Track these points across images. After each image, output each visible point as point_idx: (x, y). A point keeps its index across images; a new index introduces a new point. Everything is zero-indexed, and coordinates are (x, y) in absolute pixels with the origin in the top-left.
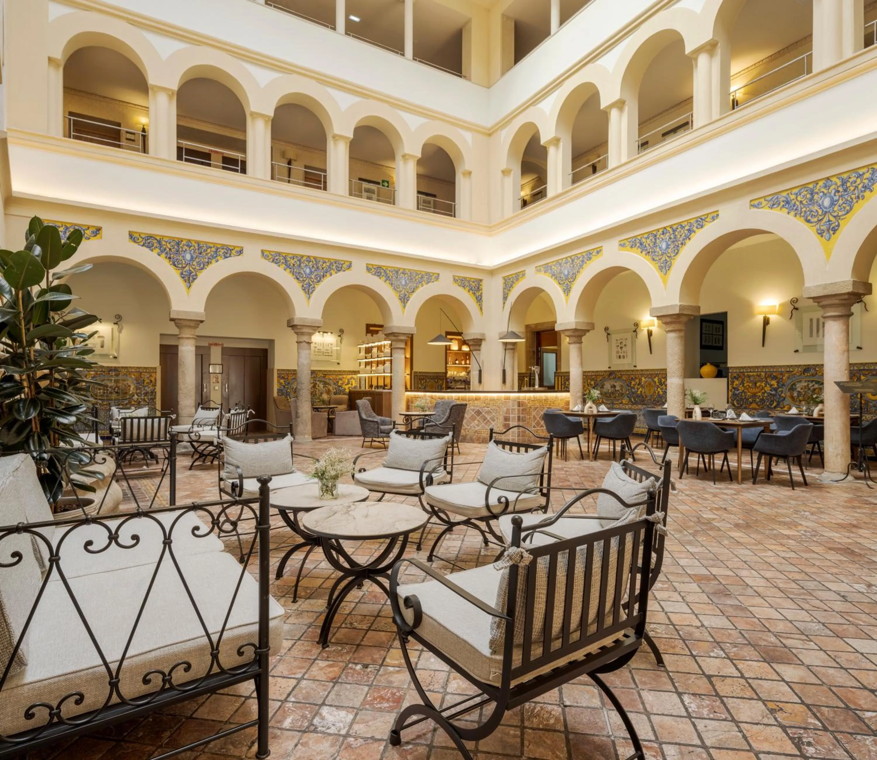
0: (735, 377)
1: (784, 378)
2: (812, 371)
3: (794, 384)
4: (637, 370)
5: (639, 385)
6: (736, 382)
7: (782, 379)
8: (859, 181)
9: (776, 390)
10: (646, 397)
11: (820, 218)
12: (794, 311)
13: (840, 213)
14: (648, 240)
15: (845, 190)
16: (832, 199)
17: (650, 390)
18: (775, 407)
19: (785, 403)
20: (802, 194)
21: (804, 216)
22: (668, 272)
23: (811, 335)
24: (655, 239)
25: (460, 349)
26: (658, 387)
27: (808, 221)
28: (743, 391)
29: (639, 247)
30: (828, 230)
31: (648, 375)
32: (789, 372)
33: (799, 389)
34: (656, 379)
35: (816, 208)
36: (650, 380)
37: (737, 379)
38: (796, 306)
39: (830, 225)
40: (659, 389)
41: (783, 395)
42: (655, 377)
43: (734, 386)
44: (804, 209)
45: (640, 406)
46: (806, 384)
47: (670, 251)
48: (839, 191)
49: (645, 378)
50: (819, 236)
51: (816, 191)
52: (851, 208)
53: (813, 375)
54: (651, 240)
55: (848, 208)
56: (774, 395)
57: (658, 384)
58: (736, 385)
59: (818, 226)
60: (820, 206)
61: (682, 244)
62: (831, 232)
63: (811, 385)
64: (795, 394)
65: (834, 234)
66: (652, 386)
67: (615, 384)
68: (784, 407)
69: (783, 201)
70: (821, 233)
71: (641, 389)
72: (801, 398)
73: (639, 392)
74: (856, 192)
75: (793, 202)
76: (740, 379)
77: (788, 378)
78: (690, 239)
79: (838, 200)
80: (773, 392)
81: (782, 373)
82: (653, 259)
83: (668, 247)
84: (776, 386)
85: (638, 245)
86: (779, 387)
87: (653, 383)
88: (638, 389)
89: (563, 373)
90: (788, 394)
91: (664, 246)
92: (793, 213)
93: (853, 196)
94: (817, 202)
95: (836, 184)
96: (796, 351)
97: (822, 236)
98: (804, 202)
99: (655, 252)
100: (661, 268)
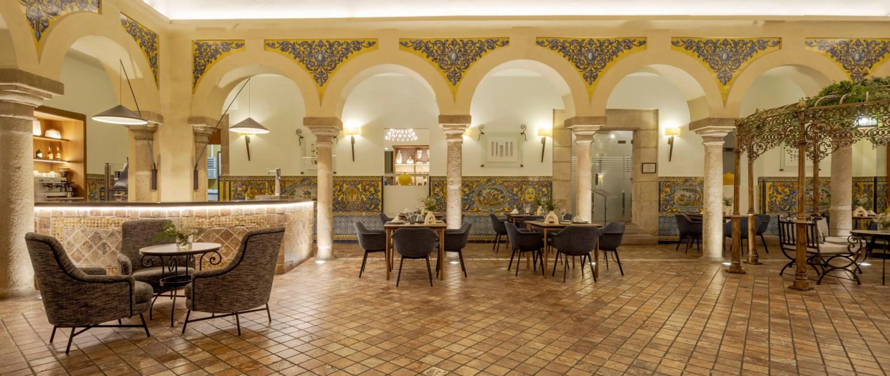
0: (436, 185)
1: (474, 186)
2: (493, 181)
3: (481, 191)
4: (337, 177)
5: (339, 191)
6: (437, 189)
7: (472, 187)
8: (610, 47)
9: (468, 195)
10: (348, 203)
11: (586, 66)
12: (482, 135)
13: (599, 67)
14: (435, 48)
15: (602, 51)
16: (593, 55)
17: (352, 196)
18: (467, 209)
19: (475, 205)
20: (574, 45)
21: (575, 62)
22: (457, 83)
23: (492, 155)
24: (444, 48)
25: (43, 135)
26: (362, 193)
27: (578, 67)
28: (443, 197)
29: (424, 51)
30: (591, 77)
31: (350, 182)
32: (478, 181)
33: (484, 195)
34: (360, 186)
35: (583, 58)
36: (353, 187)
37: (438, 186)
38: (483, 131)
39: (592, 73)
40: (363, 196)
41: (473, 199)
42: (358, 184)
43: (435, 192)
44: (575, 57)
45: (341, 213)
46: (489, 191)
47: (459, 63)
48: (598, 51)
49: (347, 185)
50: (585, 80)
51: (584, 45)
52: (605, 65)
53: (494, 185)
54: (439, 47)
55: (603, 64)
56: (466, 200)
57: (361, 190)
58: (437, 191)
59: (584, 72)
60: (585, 57)
61: (472, 59)
62: (592, 79)
63: (492, 191)
64: (482, 199)
65: (594, 81)
66: (355, 193)
67: (309, 190)
68: (474, 209)
69: (561, 46)
70: (586, 78)
71: (342, 196)
72: (486, 202)
73: (340, 199)
74: (608, 54)
75: (568, 49)
76: (440, 187)
77: (477, 186)
78: (480, 57)
79: (597, 57)
80: (466, 198)
81: (472, 182)
82: (441, 67)
83: (457, 58)
84: (468, 193)
85: (423, 48)
86: (470, 193)
87: (355, 190)
88: (338, 195)
89: (233, 177)
90: (477, 198)
91: (453, 56)
92: (567, 57)
93: (606, 57)
94: (584, 54)
95: (596, 45)
96: (482, 166)
97: (586, 81)
98: (575, 51)
99: (443, 60)
100: (449, 78)
